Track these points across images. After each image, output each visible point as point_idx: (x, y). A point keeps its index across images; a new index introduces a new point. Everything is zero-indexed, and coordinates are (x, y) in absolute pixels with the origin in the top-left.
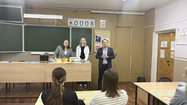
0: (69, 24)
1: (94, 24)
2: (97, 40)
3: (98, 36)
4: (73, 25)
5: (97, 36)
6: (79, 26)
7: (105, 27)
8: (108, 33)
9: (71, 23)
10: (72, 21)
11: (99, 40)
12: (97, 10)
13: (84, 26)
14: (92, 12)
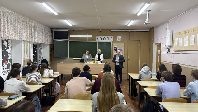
0: (96, 40)
1: (113, 39)
2: (115, 50)
3: (116, 47)
4: (99, 40)
5: (114, 47)
6: (103, 40)
7: (120, 41)
8: (123, 45)
9: (98, 39)
10: (98, 38)
11: (116, 50)
12: (115, 30)
13: (106, 40)
14: (111, 31)
